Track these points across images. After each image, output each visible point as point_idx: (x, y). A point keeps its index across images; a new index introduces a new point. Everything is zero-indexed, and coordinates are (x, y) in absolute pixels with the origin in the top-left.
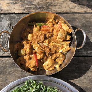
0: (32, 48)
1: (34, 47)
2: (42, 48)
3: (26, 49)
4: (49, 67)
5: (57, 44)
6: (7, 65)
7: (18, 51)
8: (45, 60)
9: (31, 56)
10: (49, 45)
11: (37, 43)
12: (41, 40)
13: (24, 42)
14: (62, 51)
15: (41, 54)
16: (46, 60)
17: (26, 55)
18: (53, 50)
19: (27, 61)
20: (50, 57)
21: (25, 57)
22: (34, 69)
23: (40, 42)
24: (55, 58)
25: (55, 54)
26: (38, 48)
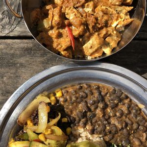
0: (63, 16)
1: (67, 14)
2: (82, 16)
3: (53, 17)
4: (94, 50)
5: (109, 9)
6: (18, 52)
7: (37, 22)
8: (86, 39)
9: (61, 31)
10: (95, 12)
11: (72, 7)
12: (80, 2)
13: (48, 7)
14: (117, 25)
15: (80, 26)
16: (89, 38)
17: (52, 28)
18: (101, 20)
19: (55, 40)
20: (97, 34)
21: (50, 32)
22: (68, 54)
23: (78, 5)
24: (105, 35)
25: (104, 29)
26: (75, 15)
